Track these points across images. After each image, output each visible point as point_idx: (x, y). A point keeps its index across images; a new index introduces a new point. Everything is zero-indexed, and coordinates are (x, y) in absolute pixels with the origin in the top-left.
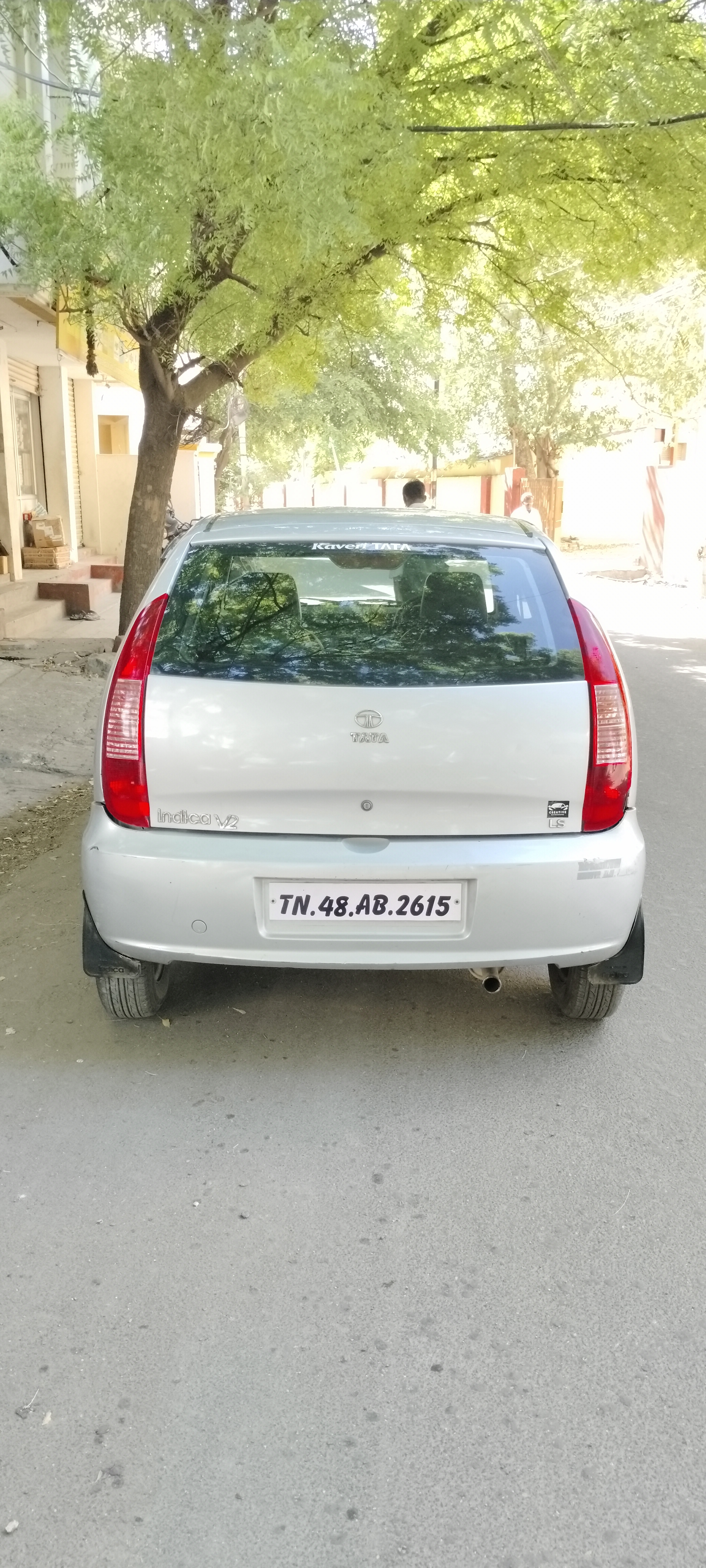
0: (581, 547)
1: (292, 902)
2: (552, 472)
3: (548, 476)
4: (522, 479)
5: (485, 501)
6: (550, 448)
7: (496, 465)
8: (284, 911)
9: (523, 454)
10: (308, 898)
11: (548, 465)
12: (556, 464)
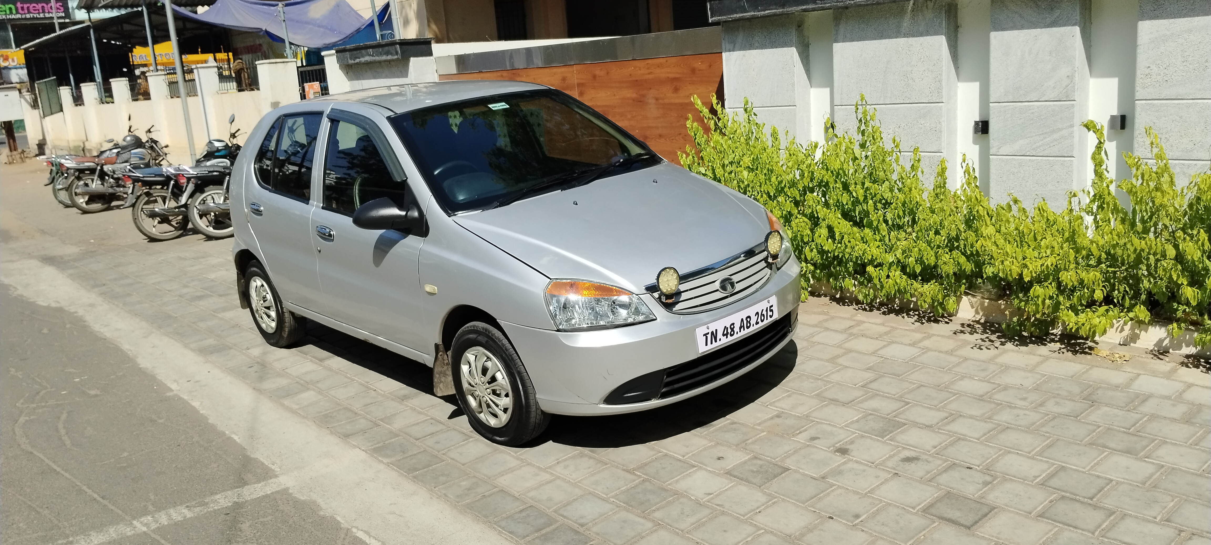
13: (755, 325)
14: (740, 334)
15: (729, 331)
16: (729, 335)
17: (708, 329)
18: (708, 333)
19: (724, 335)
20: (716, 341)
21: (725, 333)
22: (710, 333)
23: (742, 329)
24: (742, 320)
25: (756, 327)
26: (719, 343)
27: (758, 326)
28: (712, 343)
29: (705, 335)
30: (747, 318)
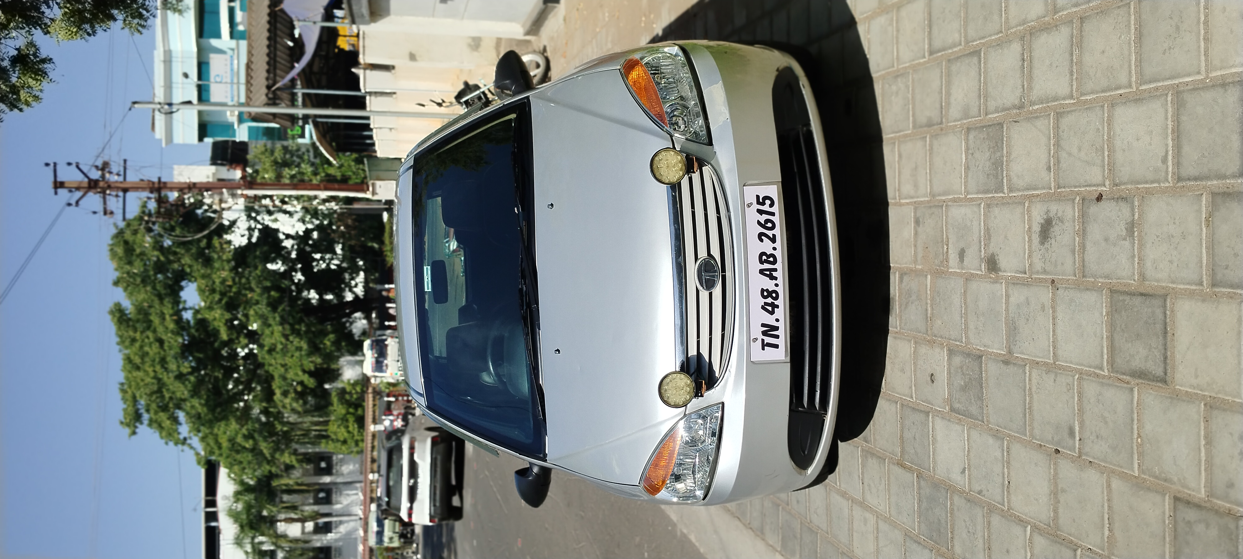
13: (774, 245)
14: (780, 281)
15: (769, 300)
16: (776, 302)
17: (756, 339)
18: (763, 340)
19: (772, 313)
20: (777, 328)
21: (770, 308)
22: (764, 338)
23: (774, 274)
24: (762, 272)
25: (778, 244)
26: (781, 325)
27: (778, 238)
28: (777, 337)
29: (764, 345)
30: (761, 262)
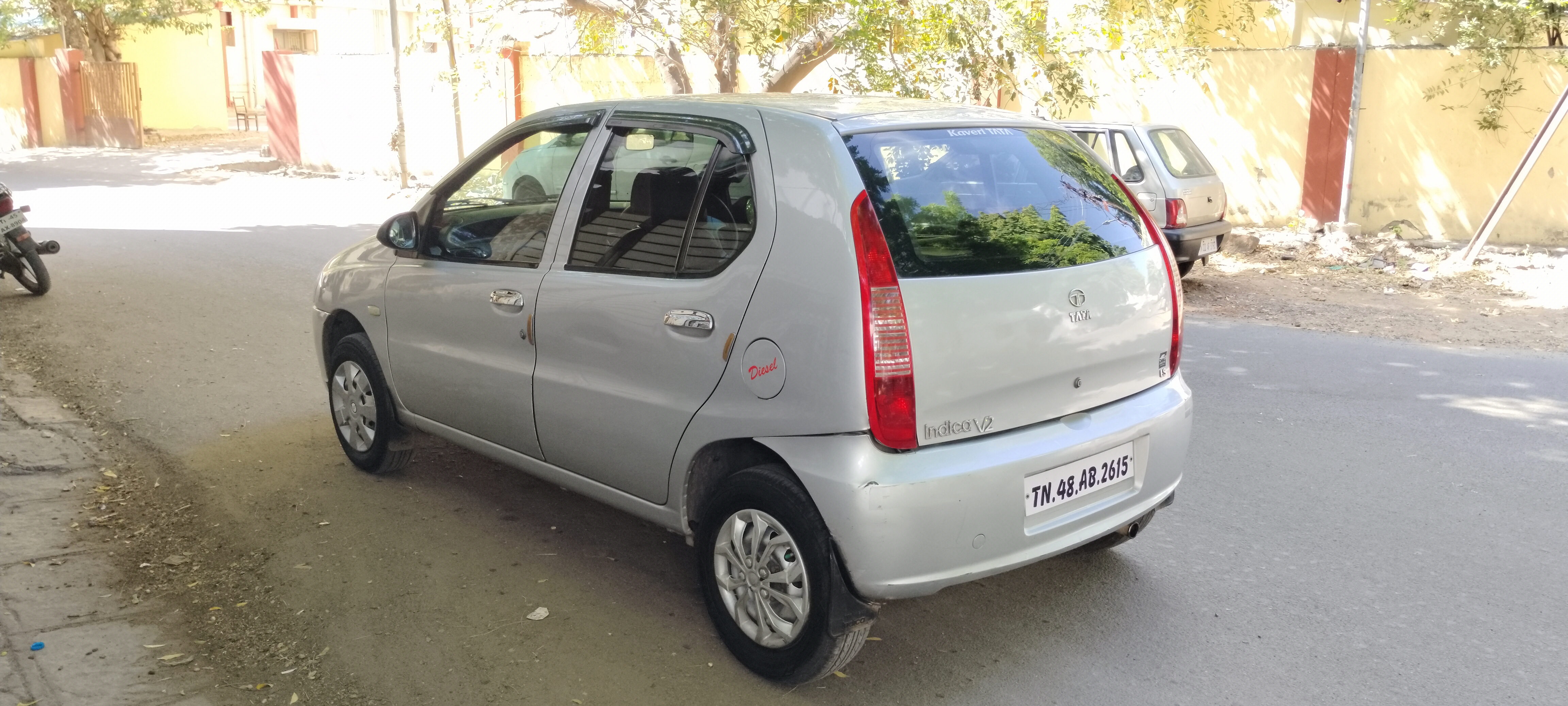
0: (163, 139)
1: (1040, 492)
2: (112, 56)
3: (108, 59)
4: (82, 63)
5: (29, 87)
6: (106, 28)
7: (39, 46)
8: (1035, 505)
9: (74, 33)
10: (1050, 484)
11: (106, 47)
12: (120, 46)
